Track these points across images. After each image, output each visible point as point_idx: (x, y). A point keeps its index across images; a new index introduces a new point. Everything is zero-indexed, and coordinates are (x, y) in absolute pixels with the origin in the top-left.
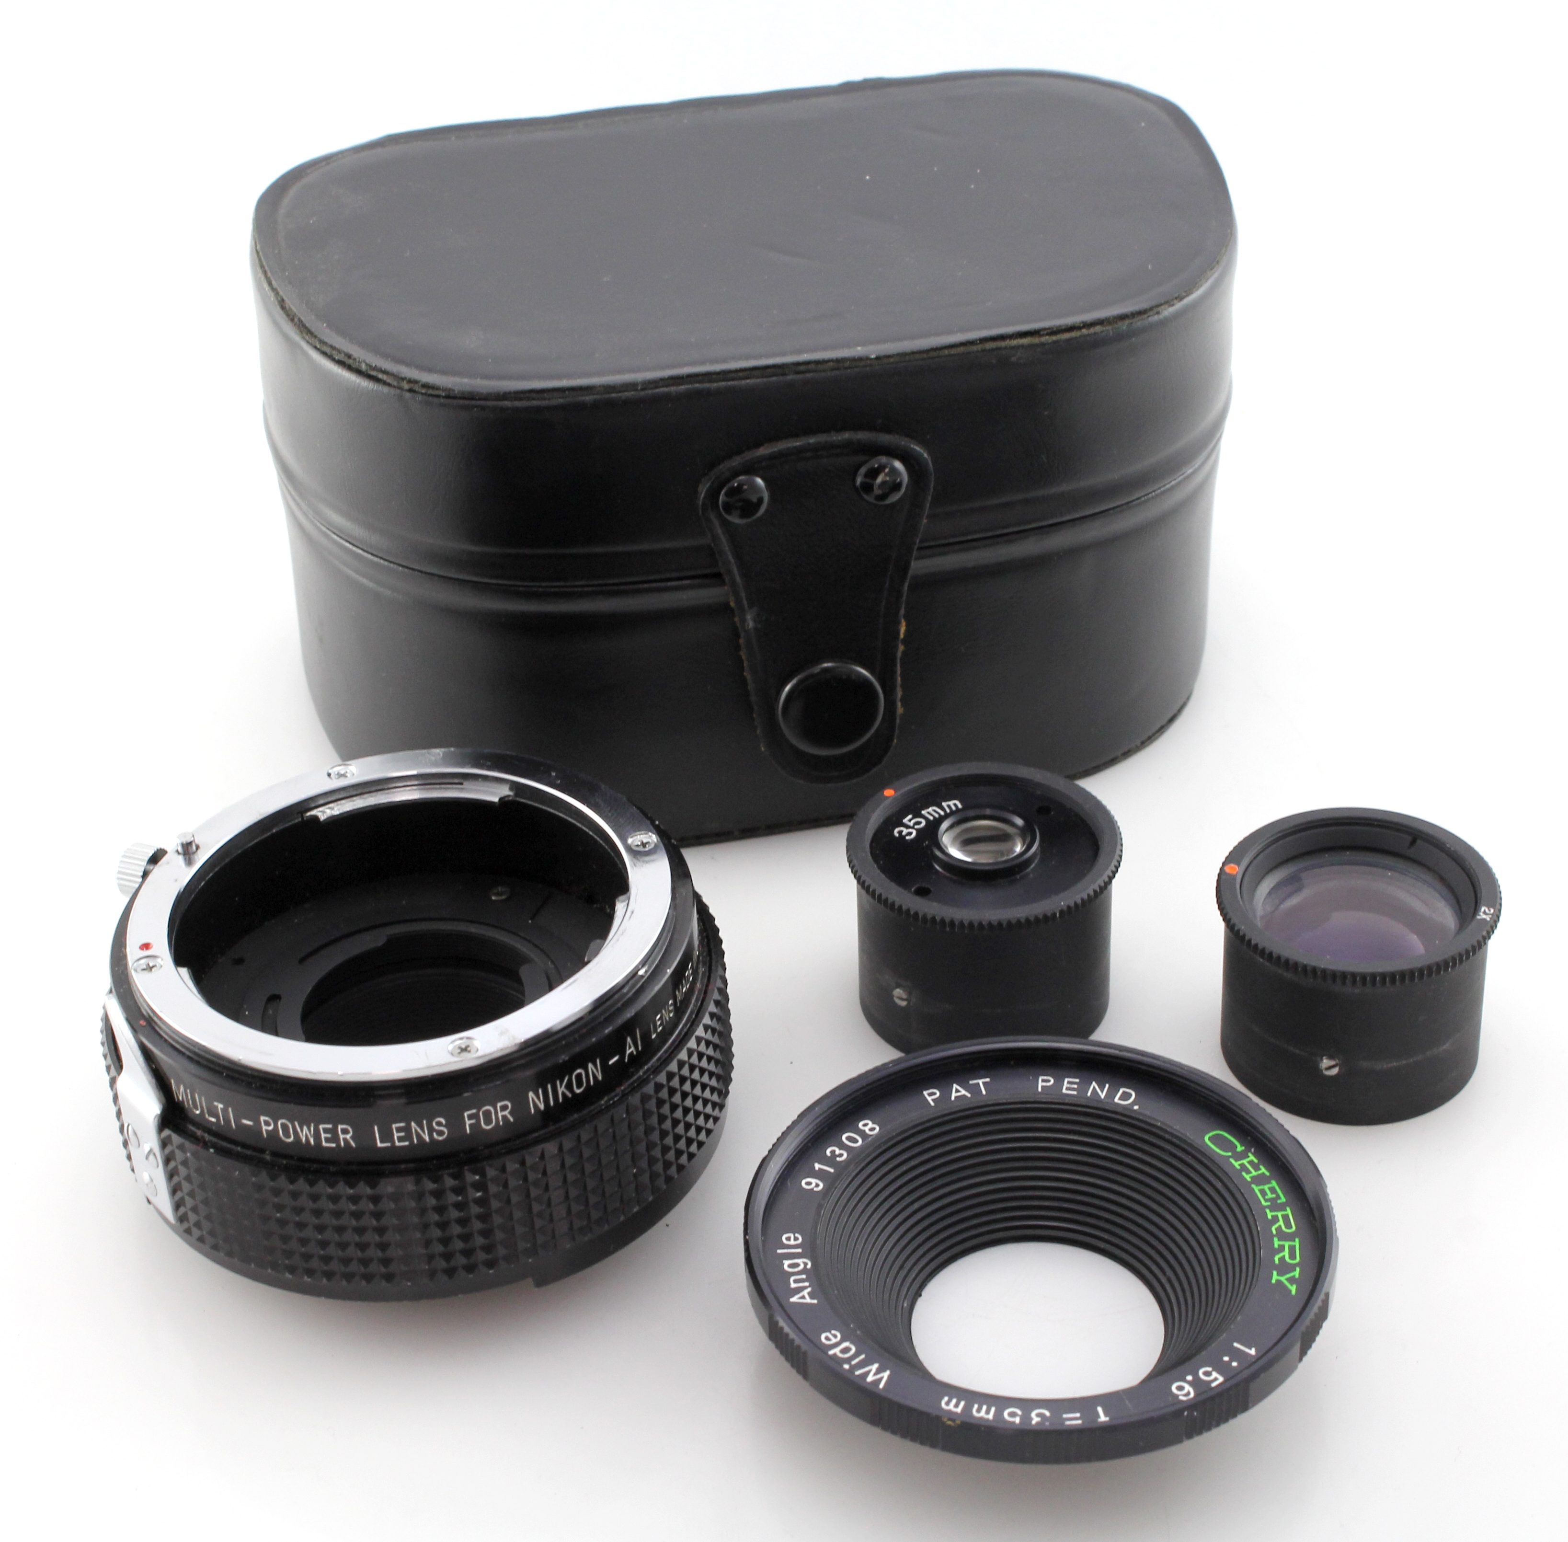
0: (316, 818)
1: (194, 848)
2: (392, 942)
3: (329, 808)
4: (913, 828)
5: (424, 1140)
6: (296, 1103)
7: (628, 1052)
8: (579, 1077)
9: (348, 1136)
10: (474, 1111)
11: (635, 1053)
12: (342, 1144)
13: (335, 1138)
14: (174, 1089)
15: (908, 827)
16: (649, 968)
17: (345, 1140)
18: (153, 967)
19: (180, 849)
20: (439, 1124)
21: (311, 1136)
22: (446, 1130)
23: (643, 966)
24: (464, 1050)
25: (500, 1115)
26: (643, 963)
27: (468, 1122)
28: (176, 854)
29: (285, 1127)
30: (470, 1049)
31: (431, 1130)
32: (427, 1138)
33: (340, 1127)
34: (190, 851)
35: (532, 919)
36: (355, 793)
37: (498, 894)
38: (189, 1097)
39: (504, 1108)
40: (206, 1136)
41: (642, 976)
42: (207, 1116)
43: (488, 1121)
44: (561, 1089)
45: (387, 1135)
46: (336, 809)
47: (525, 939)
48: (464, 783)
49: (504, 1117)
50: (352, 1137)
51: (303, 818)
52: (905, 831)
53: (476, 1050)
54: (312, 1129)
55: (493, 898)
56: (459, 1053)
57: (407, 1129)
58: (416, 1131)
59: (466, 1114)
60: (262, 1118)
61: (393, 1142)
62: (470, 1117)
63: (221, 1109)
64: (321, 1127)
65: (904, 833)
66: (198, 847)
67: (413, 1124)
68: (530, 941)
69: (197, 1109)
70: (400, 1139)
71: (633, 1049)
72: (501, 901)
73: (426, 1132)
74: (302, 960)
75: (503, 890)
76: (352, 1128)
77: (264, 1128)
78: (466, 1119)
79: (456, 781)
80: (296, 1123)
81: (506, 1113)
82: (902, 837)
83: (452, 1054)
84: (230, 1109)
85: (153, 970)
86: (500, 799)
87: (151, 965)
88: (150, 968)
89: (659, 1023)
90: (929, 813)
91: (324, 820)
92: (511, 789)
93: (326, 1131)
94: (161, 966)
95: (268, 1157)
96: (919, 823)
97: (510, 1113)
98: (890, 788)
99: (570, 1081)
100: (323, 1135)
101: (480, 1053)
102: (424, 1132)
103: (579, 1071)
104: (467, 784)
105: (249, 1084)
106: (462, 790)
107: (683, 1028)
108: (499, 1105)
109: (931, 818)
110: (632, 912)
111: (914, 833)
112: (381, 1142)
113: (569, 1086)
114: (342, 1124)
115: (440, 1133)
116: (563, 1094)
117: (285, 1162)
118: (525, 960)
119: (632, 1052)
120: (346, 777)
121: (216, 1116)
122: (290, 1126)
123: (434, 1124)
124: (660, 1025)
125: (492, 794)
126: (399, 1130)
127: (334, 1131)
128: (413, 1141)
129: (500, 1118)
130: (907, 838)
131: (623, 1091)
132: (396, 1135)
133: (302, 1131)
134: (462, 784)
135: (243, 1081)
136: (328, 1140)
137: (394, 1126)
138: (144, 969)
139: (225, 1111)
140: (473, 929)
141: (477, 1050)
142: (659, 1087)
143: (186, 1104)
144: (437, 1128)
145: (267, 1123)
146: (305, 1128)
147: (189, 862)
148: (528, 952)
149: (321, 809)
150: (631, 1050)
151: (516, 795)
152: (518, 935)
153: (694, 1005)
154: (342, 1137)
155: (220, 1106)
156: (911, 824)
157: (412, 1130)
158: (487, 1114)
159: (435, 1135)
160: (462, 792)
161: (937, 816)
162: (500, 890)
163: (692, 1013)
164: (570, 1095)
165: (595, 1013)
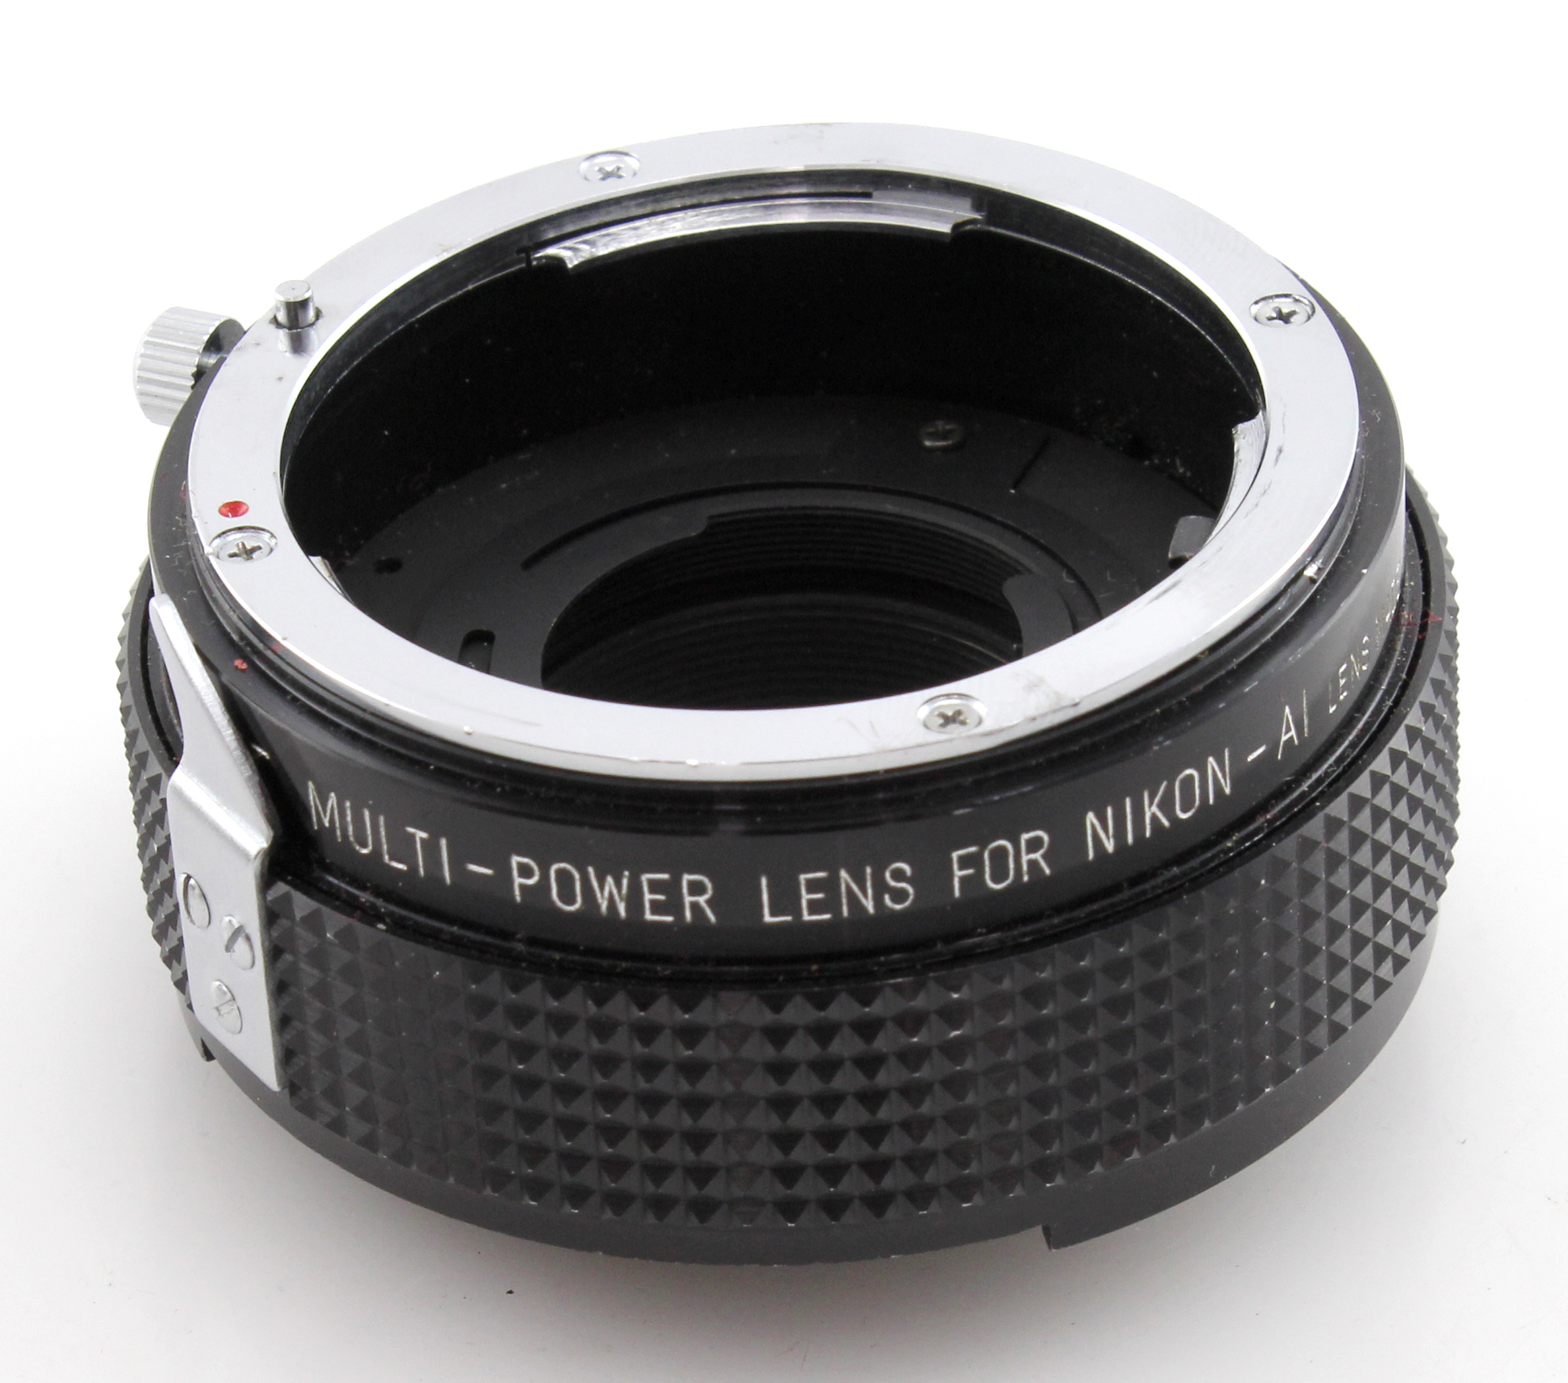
0: (559, 262)
1: (311, 314)
2: (717, 528)
3: (585, 242)
5: (864, 909)
6: (594, 826)
7: (1284, 738)
8: (1188, 782)
9: (702, 900)
10: (973, 849)
11: (1296, 742)
12: (688, 915)
13: (673, 905)
14: (312, 803)
16: (1325, 563)
17: (695, 907)
18: (253, 550)
19: (282, 317)
20: (898, 875)
21: (621, 899)
22: (910, 890)
23: (1312, 561)
24: (950, 720)
25: (1025, 858)
26: (1314, 553)
27: (958, 873)
28: (273, 327)
29: (565, 879)
30: (965, 719)
31: (880, 888)
32: (870, 906)
33: (686, 878)
34: (301, 323)
35: (1014, 488)
36: (641, 211)
37: (934, 436)
38: (349, 818)
39: (1034, 845)
40: (380, 902)
41: (1312, 581)
42: (386, 857)
43: (999, 873)
44: (1151, 810)
45: (785, 899)
46: (599, 244)
47: (1005, 526)
48: (875, 194)
49: (1033, 864)
50: (709, 902)
51: (529, 261)
53: (977, 721)
54: (625, 882)
55: (928, 443)
56: (943, 726)
57: (830, 886)
58: (849, 888)
59: (955, 855)
60: (516, 860)
61: (797, 912)
62: (964, 862)
63: (422, 840)
64: (645, 878)
66: (318, 314)
67: (844, 874)
68: (1017, 532)
69: (365, 846)
70: (814, 907)
71: (1293, 733)
72: (944, 450)
73: (870, 892)
74: (528, 564)
75: (948, 427)
76: (711, 880)
77: (518, 881)
78: (955, 866)
79: (857, 189)
80: (591, 870)
81: (1037, 856)
83: (926, 726)
84: (443, 842)
85: (254, 555)
86: (956, 227)
87: (248, 547)
88: (248, 553)
89: (1342, 682)
91: (576, 267)
92: (977, 207)
93: (655, 887)
94: (272, 550)
95: (520, 947)
97: (1044, 856)
99: (1170, 792)
100: (648, 896)
101: (987, 726)
102: (866, 896)
103: (1188, 772)
104: (880, 198)
105: (488, 788)
106: (868, 208)
107: (1382, 700)
108: (1025, 837)
110: (1280, 451)
112: (773, 914)
113: (1167, 805)
114: (691, 872)
115: (899, 896)
116: (1154, 818)
117: (557, 956)
118: (1010, 569)
119: (1292, 738)
120: (620, 177)
121: (410, 859)
122: (577, 876)
123: (888, 875)
124: (1345, 687)
125: (938, 217)
126: (813, 886)
127: (671, 889)
128: (841, 912)
129: (1025, 867)
131: (1270, 822)
132: (805, 897)
133: (602, 888)
134: (868, 195)
135: (473, 781)
136: (657, 908)
137: (803, 877)
138: (233, 556)
139: (431, 848)
140: (890, 506)
141: (980, 722)
142: (1333, 825)
143: (338, 833)
144: (893, 883)
145: (525, 871)
146: (610, 880)
147: (298, 345)
148: (1014, 554)
149: (568, 243)
150: (1289, 735)
151: (990, 220)
152: (989, 519)
153: (1402, 654)
154: (688, 899)
155: (421, 835)
157: (839, 886)
158: (999, 856)
159: (887, 898)
160: (870, 212)
162: (940, 428)
163: (1398, 670)
164: (1166, 823)
165: (1222, 651)
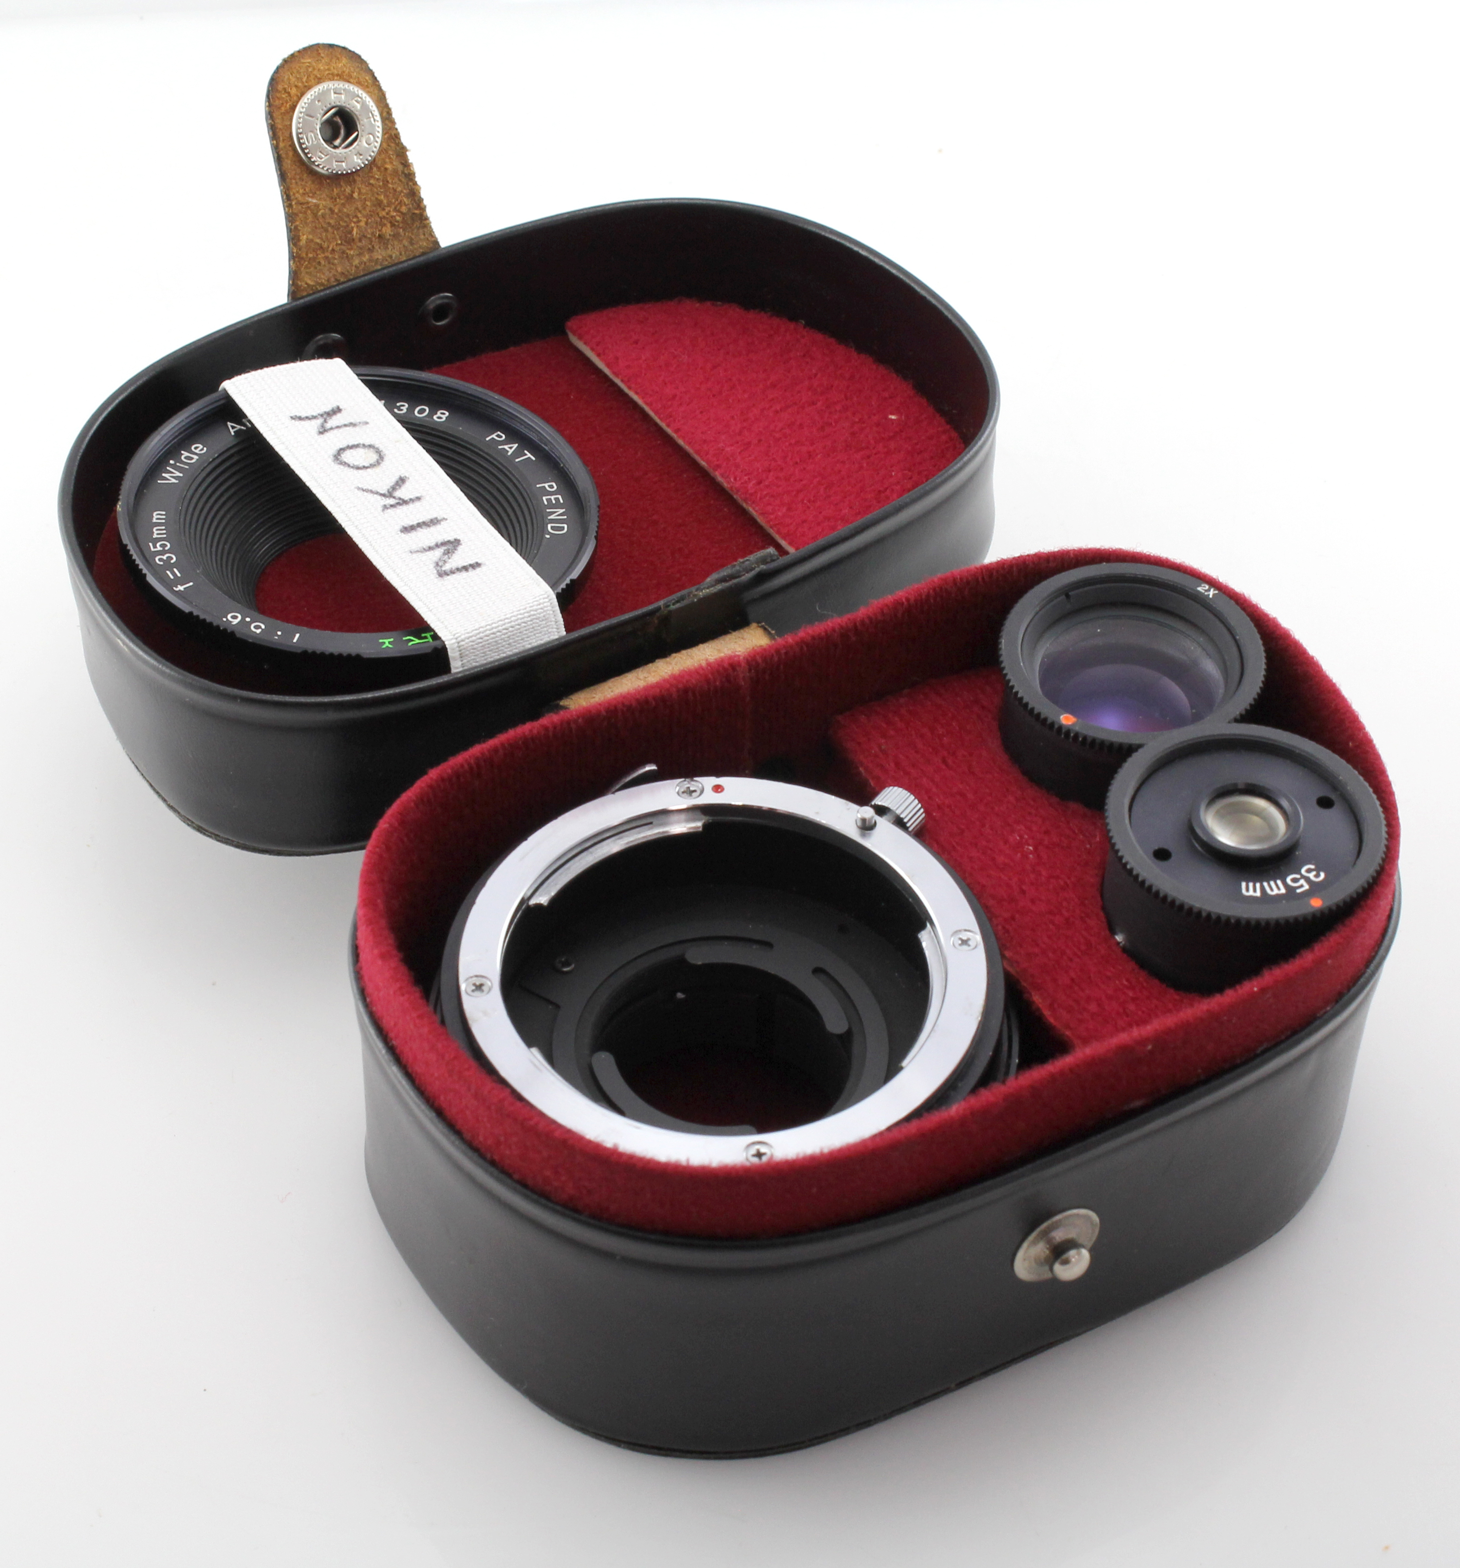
4: (1303, 877)
15: (1307, 880)
52: (1311, 876)
65: (1314, 873)
82: (1318, 870)
90: (1279, 888)
96: (1295, 880)
98: (1313, 907)
109: (1279, 882)
111: (1303, 871)
130: (1312, 867)
156: (1302, 882)
161: (1272, 883)
